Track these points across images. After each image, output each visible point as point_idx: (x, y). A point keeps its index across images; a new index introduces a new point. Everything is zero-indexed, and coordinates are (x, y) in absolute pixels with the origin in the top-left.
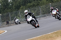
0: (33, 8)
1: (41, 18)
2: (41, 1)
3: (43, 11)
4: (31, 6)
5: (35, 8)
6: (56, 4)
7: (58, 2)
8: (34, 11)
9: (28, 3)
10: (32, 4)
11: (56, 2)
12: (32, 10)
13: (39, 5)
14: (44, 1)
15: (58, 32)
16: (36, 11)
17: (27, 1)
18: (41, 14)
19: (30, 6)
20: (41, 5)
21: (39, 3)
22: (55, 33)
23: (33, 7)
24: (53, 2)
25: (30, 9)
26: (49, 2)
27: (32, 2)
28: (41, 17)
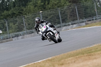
0: (12, 19)
1: (25, 35)
2: (25, 7)
3: (29, 24)
4: (10, 15)
5: (15, 19)
6: (50, 12)
7: (53, 8)
8: (14, 24)
9: (5, 10)
10: (10, 12)
11: (50, 9)
12: (11, 22)
13: (22, 13)
14: (30, 7)
15: (54, 59)
16: (17, 24)
17: (3, 8)
18: (25, 29)
19: (8, 16)
20: (26, 14)
21: (23, 10)
22: (48, 60)
23: (12, 17)
24: (45, 8)
25: (7, 20)
26: (39, 9)
27: (11, 9)
28: (25, 33)
